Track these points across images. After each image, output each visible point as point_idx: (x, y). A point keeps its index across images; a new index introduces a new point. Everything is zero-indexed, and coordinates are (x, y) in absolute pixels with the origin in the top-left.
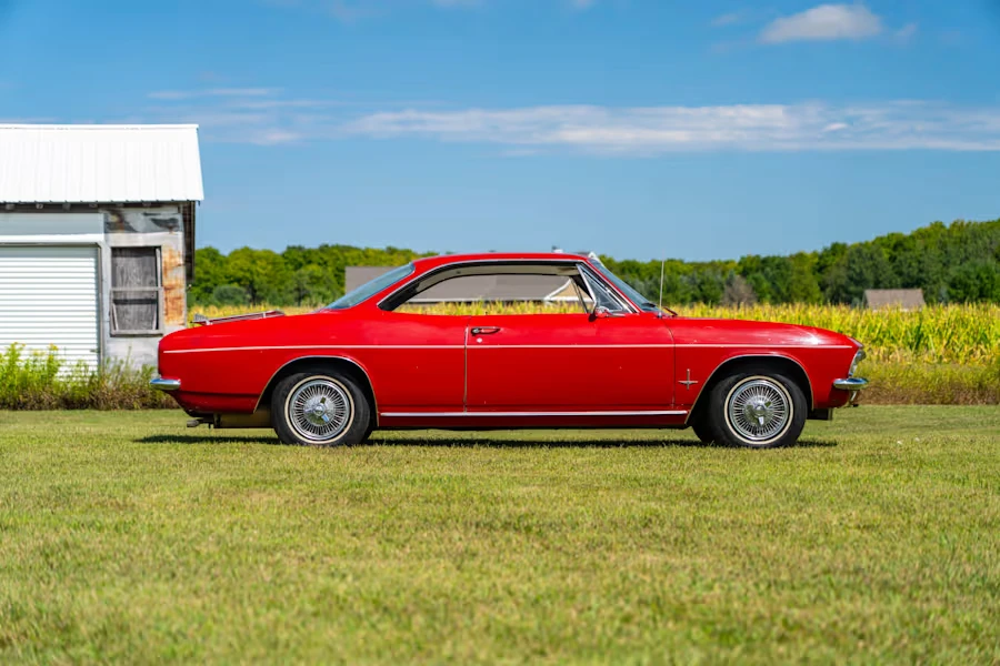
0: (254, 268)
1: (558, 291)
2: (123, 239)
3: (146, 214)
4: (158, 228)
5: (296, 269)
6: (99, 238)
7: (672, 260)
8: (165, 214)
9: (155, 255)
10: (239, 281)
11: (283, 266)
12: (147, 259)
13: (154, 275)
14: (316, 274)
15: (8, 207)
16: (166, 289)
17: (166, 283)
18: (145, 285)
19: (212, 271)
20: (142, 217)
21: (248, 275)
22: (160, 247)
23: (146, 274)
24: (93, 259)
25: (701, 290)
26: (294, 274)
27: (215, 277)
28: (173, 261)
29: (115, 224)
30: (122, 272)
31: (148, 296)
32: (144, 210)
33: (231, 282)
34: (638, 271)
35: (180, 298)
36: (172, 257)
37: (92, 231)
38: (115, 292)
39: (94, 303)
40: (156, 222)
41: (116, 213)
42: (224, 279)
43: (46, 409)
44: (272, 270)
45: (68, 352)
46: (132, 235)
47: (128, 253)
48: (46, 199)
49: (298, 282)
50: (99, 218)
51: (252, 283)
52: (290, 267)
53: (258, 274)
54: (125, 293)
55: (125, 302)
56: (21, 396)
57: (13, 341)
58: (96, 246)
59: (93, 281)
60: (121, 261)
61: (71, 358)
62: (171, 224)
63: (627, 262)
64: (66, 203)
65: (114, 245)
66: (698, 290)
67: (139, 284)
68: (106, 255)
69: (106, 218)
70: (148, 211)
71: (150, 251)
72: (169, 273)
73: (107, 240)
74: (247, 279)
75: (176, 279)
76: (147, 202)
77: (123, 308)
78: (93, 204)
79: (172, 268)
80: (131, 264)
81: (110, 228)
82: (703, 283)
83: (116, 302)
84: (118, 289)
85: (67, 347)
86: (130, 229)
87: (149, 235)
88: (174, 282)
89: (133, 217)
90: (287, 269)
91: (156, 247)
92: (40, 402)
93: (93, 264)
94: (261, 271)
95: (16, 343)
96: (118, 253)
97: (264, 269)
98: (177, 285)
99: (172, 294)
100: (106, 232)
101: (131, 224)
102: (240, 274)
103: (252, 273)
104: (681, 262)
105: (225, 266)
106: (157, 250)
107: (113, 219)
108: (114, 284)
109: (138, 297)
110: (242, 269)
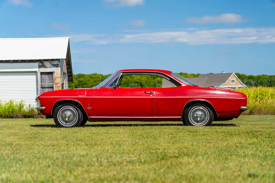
0: (141, 79)
1: (223, 84)
2: (43, 70)
3: (50, 63)
4: (53, 67)
5: (154, 79)
6: (37, 70)
7: (263, 75)
8: (55, 63)
9: (53, 74)
10: (137, 83)
11: (150, 78)
12: (50, 75)
13: (52, 80)
14: (159, 80)
15: (11, 61)
16: (56, 84)
17: (56, 82)
18: (50, 83)
19: (130, 80)
20: (49, 63)
21: (140, 81)
22: (54, 72)
23: (50, 79)
24: (35, 76)
25: (270, 83)
26: (153, 80)
27: (131, 82)
28: (58, 76)
29: (41, 65)
30: (44, 79)
31: (51, 86)
32: (49, 62)
33: (135, 83)
34: (253, 78)
35: (60, 86)
36: (57, 75)
37: (35, 68)
38: (42, 85)
39: (36, 88)
40: (53, 65)
41: (41, 63)
42: (133, 82)
43: (19, 118)
44: (147, 79)
45: (26, 102)
46: (46, 69)
47: (45, 74)
48: (21, 59)
49: (154, 83)
50: (37, 64)
51: (141, 83)
52: (152, 78)
53: (143, 81)
54: (44, 85)
55: (45, 88)
56: (12, 115)
57: (11, 99)
58: (36, 72)
59: (36, 82)
60: (43, 76)
61: (27, 104)
62: (57, 66)
63: (250, 76)
64: (27, 60)
65: (41, 72)
66: (270, 84)
67: (48, 83)
68: (39, 75)
69: (39, 64)
70: (51, 62)
71: (51, 73)
72: (57, 79)
73: (39, 70)
74: (140, 82)
75: (59, 81)
76: (50, 59)
77: (44, 89)
78: (34, 60)
79: (57, 78)
80: (46, 77)
81: (40, 67)
82: (271, 81)
83: (42, 88)
84: (42, 84)
85: (26, 101)
86: (46, 67)
87: (51, 69)
88: (58, 82)
89: (47, 64)
90: (151, 79)
91: (53, 72)
92: (18, 116)
93: (35, 77)
94: (144, 80)
95: (12, 100)
96: (43, 74)
97: (144, 79)
98: (59, 83)
99: (58, 85)
100: (39, 68)
101: (46, 66)
102: (138, 81)
103: (141, 80)
104: (266, 75)
105: (134, 78)
106: (53, 73)
107: (41, 64)
108: (41, 83)
109: (48, 86)
110: (138, 79)
